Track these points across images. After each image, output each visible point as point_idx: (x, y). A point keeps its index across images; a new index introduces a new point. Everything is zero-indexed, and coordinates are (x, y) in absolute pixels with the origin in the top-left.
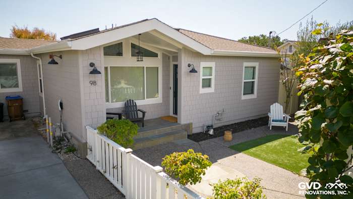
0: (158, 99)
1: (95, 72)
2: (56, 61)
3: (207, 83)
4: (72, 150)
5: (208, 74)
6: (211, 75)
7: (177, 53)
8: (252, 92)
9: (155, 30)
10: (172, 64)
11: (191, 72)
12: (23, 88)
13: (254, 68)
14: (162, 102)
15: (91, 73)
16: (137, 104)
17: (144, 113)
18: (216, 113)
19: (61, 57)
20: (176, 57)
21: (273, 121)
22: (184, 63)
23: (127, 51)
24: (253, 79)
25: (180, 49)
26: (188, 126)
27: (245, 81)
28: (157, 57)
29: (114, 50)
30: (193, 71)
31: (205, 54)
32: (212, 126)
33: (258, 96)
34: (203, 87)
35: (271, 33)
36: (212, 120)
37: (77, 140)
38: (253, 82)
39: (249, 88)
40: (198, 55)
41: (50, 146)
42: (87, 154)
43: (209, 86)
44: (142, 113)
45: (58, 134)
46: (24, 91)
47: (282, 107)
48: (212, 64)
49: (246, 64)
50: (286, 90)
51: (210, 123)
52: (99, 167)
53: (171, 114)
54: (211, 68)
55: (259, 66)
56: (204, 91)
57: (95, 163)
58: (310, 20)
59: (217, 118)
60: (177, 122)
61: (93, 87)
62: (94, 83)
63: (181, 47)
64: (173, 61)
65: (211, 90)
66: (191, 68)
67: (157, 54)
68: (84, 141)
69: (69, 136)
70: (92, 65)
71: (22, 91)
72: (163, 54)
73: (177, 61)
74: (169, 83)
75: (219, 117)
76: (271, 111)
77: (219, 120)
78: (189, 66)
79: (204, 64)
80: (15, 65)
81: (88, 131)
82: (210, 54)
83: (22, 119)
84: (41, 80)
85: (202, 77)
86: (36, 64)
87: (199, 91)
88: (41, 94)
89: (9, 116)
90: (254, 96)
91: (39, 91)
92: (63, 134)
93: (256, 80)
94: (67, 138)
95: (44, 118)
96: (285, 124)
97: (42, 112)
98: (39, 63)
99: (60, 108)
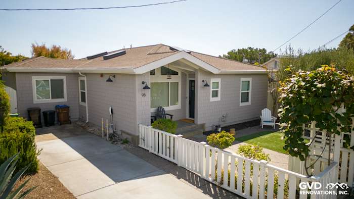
0: (178, 106)
1: (146, 88)
2: (112, 79)
3: (215, 94)
4: (126, 142)
5: (216, 87)
6: (218, 88)
8: (247, 100)
9: (183, 58)
10: (188, 79)
11: (205, 86)
12: (67, 98)
13: (249, 82)
14: (180, 108)
15: (144, 88)
16: (165, 110)
17: (171, 116)
18: (221, 116)
19: (114, 77)
20: (193, 74)
21: (264, 122)
22: (200, 79)
24: (248, 90)
25: (197, 70)
26: (203, 126)
27: (243, 92)
28: (177, 74)
29: (152, 73)
30: (207, 85)
31: (215, 73)
32: (219, 126)
33: (252, 104)
34: (213, 96)
36: (219, 121)
37: (128, 134)
38: (248, 93)
39: (245, 98)
40: (210, 74)
41: (106, 140)
42: (139, 144)
43: (217, 96)
44: (170, 117)
45: (111, 132)
46: (68, 101)
47: (270, 111)
48: (219, 80)
49: (243, 79)
50: (273, 98)
51: (217, 124)
52: (151, 150)
53: (187, 117)
54: (218, 82)
55: (252, 80)
56: (213, 99)
57: (148, 149)
58: (288, 47)
59: (223, 120)
60: (194, 122)
61: (143, 98)
62: (144, 95)
63: (197, 68)
64: (189, 77)
65: (218, 99)
66: (205, 83)
68: (137, 135)
69: (119, 133)
70: (143, 83)
71: (66, 101)
72: (182, 73)
73: (194, 77)
74: (185, 94)
75: (224, 119)
76: (263, 114)
77: (224, 121)
78: (203, 81)
79: (213, 80)
80: (62, 80)
81: (140, 128)
82: (218, 73)
83: (68, 123)
84: (85, 93)
85: (212, 90)
86: (78, 80)
87: (209, 100)
88: (83, 104)
89: (58, 121)
90: (249, 103)
91: (79, 101)
92: (114, 132)
93: (250, 91)
94: (117, 134)
95: (87, 122)
96: (273, 124)
97: (83, 117)
98: (80, 79)
99: (111, 113)
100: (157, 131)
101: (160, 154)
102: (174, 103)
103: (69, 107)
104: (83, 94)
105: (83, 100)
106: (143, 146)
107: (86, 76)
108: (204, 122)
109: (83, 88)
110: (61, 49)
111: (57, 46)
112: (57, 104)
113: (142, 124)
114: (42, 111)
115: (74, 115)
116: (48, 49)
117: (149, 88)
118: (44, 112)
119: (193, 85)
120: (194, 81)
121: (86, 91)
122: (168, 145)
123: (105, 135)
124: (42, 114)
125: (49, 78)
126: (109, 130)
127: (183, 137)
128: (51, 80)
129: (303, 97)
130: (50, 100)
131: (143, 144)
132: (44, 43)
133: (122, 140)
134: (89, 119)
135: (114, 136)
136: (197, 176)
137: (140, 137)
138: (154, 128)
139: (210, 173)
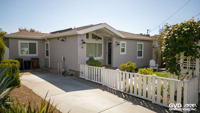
0: (102, 57)
1: (84, 43)
2: (64, 40)
3: (123, 50)
4: (72, 75)
6: (124, 47)
7: (111, 38)
8: (141, 56)
9: (105, 28)
10: (107, 42)
11: (117, 45)
12: (38, 54)
13: (142, 45)
14: (103, 59)
15: (83, 43)
16: (94, 59)
19: (66, 38)
20: (110, 39)
21: (151, 67)
22: (114, 41)
23: (90, 36)
24: (141, 49)
26: (116, 68)
27: (139, 50)
28: (101, 39)
29: (87, 35)
30: (118, 44)
31: (123, 37)
33: (144, 58)
34: (122, 52)
35: (148, 30)
37: (74, 71)
38: (141, 51)
39: (140, 54)
41: (60, 75)
42: (79, 76)
43: (124, 51)
46: (38, 56)
48: (125, 42)
49: (138, 43)
50: (156, 54)
52: (87, 79)
53: (107, 64)
54: (124, 44)
55: (144, 44)
56: (122, 53)
57: (85, 78)
58: (164, 25)
60: (111, 66)
61: (82, 49)
62: (82, 47)
63: (113, 35)
64: (108, 41)
65: (125, 53)
66: (117, 44)
67: (101, 38)
68: (79, 70)
69: (68, 71)
70: (82, 40)
72: (104, 38)
73: (111, 41)
74: (106, 51)
76: (150, 63)
78: (116, 42)
79: (122, 42)
80: (35, 44)
81: (80, 66)
82: (124, 38)
83: (38, 68)
84: (48, 51)
85: (121, 48)
86: (44, 43)
87: (120, 53)
88: (47, 57)
89: (33, 66)
90: (142, 57)
91: (45, 55)
92: (65, 70)
93: (143, 50)
94: (66, 72)
95: (49, 67)
96: (156, 68)
97: (47, 65)
98: (46, 43)
99: (63, 60)
100: (90, 67)
101: (92, 80)
102: (99, 56)
103: (39, 59)
104: (47, 52)
105: (47, 55)
106: (82, 77)
107: (49, 40)
108: (117, 66)
109: (47, 48)
110: (35, 31)
111: (33, 29)
112: (32, 57)
113: (81, 64)
114: (23, 61)
115: (42, 64)
116: (28, 31)
117: (85, 43)
118: (24, 61)
119: (110, 45)
120: (111, 43)
121: (49, 50)
122: (97, 74)
123: (60, 73)
124: (23, 62)
125: (28, 42)
126: (62, 69)
127: (105, 68)
128: (29, 43)
129: (177, 38)
130: (28, 55)
131: (82, 76)
132: (26, 28)
133: (69, 75)
134: (50, 66)
135: (65, 73)
136: (114, 90)
137: (80, 71)
138: (88, 65)
139: (122, 88)
